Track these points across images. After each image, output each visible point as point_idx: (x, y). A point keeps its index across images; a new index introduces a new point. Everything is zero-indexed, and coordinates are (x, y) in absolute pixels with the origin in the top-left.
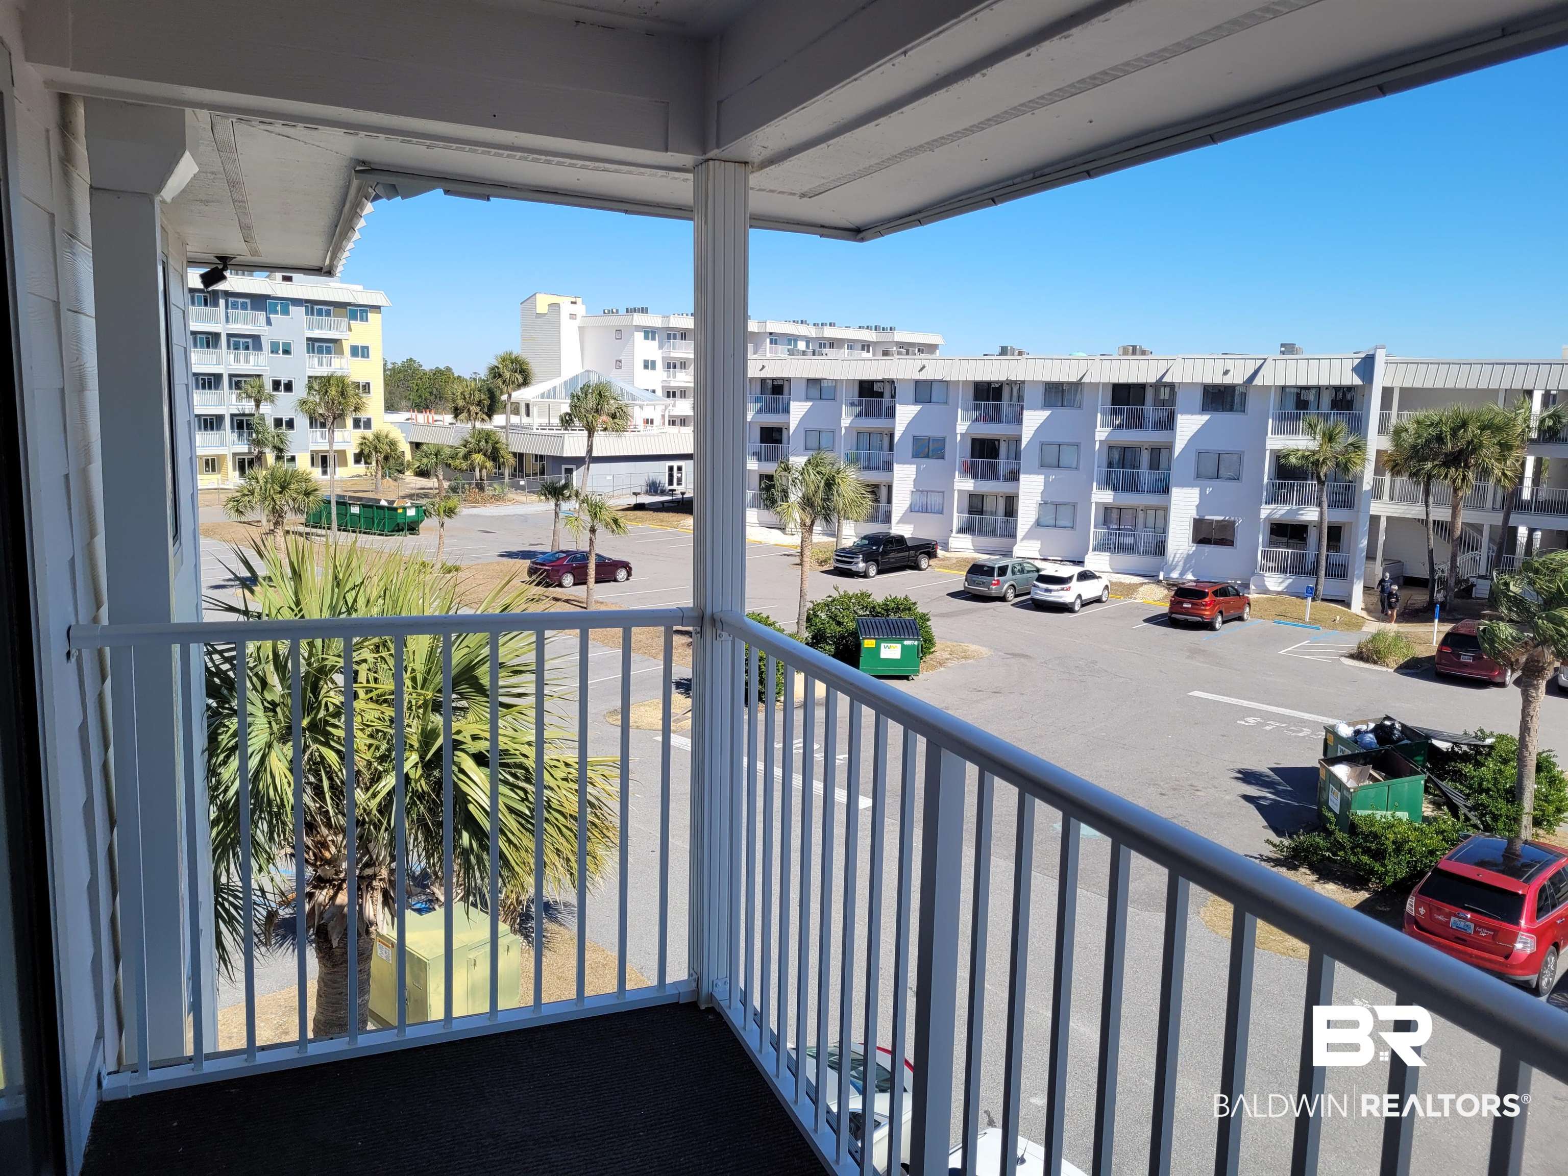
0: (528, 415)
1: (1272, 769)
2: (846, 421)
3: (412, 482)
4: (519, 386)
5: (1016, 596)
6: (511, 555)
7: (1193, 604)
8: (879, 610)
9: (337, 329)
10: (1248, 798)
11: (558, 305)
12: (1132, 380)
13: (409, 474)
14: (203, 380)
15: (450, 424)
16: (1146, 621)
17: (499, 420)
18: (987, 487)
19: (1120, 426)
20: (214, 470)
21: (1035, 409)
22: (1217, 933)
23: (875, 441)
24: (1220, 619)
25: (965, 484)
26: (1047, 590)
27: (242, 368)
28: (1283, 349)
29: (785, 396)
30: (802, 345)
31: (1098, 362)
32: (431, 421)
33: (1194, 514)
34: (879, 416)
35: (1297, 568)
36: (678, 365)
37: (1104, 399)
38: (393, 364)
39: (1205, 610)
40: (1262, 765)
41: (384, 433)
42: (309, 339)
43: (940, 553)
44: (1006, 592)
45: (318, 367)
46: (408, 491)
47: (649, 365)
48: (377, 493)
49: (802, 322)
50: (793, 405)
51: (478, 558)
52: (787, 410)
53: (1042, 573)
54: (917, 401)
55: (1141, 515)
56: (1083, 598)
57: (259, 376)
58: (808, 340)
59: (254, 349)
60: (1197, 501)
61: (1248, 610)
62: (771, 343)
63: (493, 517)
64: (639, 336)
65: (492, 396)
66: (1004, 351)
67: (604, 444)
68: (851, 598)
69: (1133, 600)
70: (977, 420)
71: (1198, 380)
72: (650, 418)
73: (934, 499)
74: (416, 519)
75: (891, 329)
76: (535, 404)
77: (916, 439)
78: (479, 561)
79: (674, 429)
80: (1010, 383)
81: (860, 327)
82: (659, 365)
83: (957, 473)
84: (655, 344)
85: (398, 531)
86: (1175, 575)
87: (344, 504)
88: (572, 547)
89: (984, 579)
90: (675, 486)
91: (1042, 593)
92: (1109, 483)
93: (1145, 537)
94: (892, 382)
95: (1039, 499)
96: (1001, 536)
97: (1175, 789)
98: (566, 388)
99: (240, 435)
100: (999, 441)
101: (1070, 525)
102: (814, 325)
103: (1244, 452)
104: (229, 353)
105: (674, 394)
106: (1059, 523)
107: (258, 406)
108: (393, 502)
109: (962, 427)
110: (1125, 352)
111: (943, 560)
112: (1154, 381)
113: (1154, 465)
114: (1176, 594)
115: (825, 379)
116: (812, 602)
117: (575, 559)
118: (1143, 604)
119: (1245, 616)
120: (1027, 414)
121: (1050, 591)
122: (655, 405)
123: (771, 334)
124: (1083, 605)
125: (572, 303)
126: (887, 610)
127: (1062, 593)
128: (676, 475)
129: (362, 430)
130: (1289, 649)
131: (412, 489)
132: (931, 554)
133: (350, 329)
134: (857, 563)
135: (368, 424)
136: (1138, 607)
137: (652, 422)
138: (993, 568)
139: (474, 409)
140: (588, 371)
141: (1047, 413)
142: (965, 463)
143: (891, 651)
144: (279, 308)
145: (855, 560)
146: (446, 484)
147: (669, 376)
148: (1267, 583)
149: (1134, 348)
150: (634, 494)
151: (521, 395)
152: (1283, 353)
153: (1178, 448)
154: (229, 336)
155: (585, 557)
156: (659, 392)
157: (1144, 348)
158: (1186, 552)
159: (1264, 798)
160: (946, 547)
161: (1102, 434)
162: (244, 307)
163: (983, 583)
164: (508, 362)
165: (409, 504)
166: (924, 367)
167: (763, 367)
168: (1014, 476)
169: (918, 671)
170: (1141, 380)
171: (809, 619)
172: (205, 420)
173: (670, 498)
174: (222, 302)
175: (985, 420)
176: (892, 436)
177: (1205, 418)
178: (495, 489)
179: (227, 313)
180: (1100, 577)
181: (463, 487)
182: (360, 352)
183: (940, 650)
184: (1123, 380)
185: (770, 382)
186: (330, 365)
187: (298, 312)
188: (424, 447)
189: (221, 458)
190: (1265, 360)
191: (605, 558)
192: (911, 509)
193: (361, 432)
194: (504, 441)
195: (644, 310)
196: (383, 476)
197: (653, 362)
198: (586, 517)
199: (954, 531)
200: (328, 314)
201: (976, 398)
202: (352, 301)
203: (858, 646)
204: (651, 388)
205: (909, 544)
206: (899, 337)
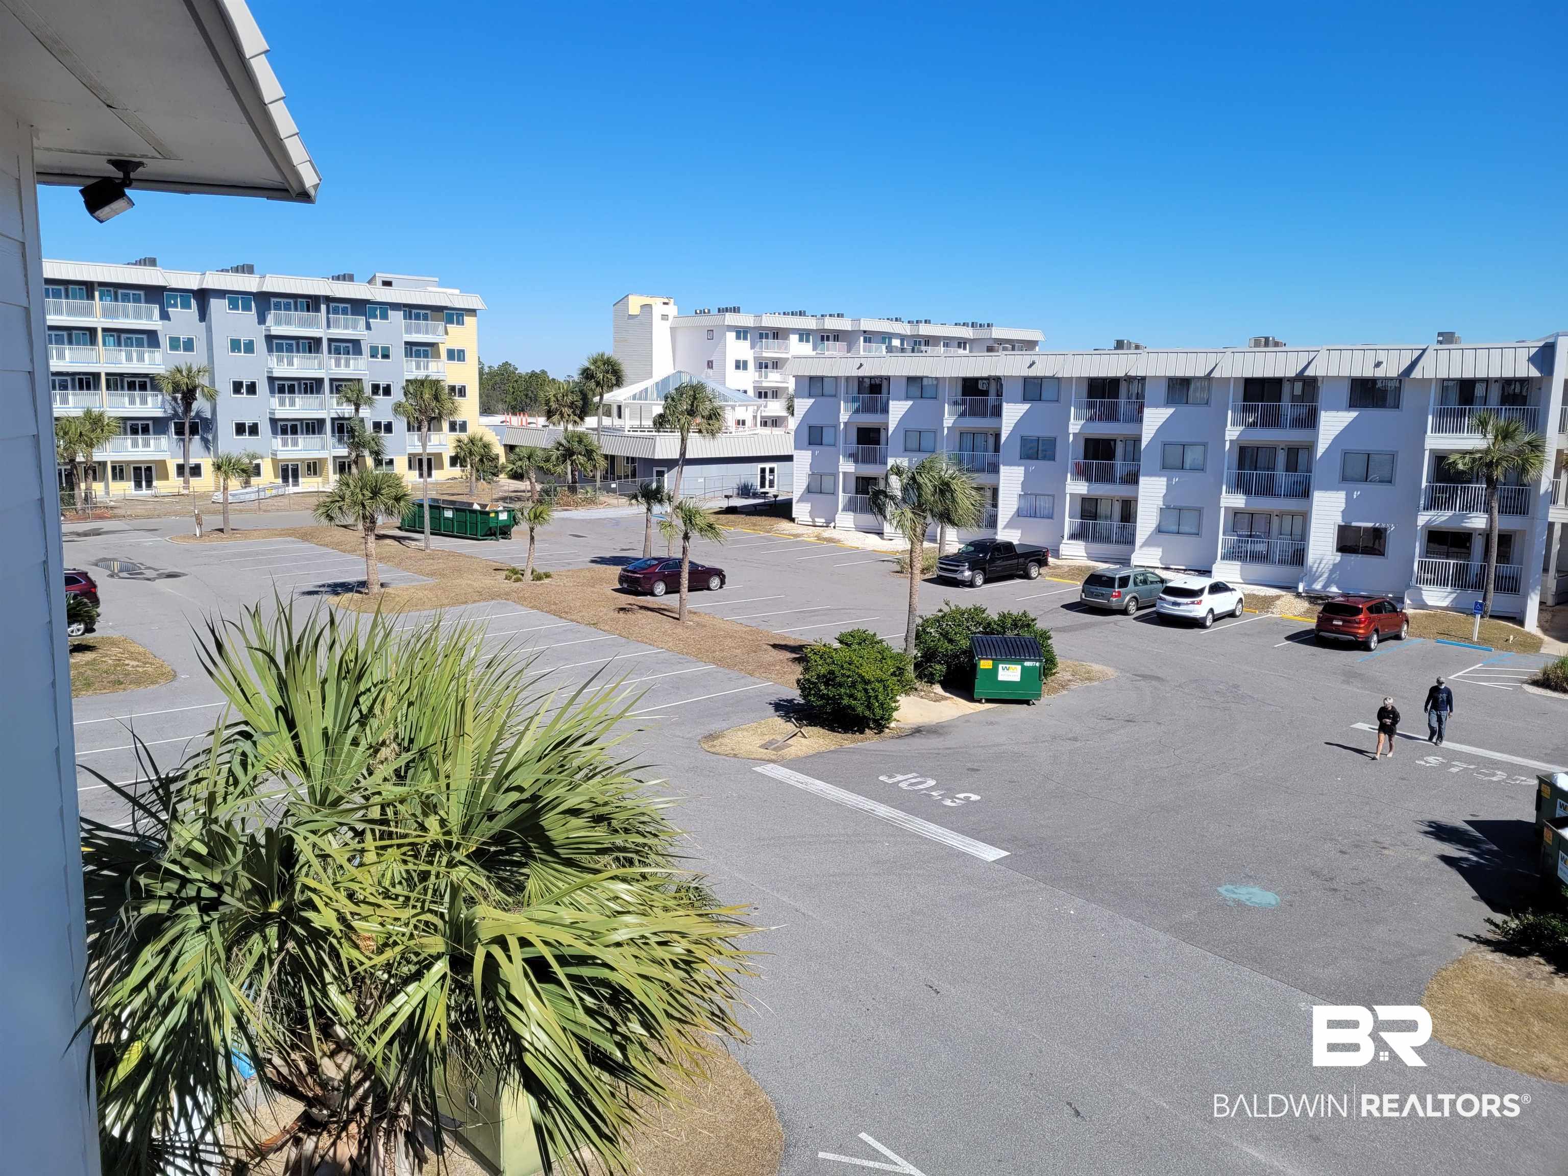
0: (620, 417)
1: (1469, 823)
2: (948, 421)
3: (505, 483)
4: (611, 388)
5: (1138, 609)
6: (603, 561)
7: (1344, 621)
8: (995, 626)
9: (434, 333)
10: (1448, 860)
11: (650, 306)
12: (1269, 374)
13: (503, 478)
14: (306, 384)
15: (543, 426)
16: (1289, 638)
17: (591, 422)
18: (1102, 490)
19: (1254, 425)
20: (315, 473)
21: (1157, 406)
22: (1442, 1042)
23: (979, 440)
24: (1375, 638)
25: (1077, 488)
26: (1175, 604)
27: (343, 372)
28: (1441, 338)
29: (884, 395)
30: (896, 343)
31: (1229, 354)
32: (524, 423)
33: (1340, 521)
34: (984, 415)
35: (1461, 581)
36: (770, 365)
37: (1235, 395)
38: (489, 367)
39: (1360, 628)
40: (1457, 819)
41: (478, 436)
42: (407, 343)
43: (1051, 560)
44: (1127, 605)
45: (413, 370)
46: (501, 494)
47: (740, 365)
48: (471, 496)
49: (897, 320)
50: (892, 404)
51: (569, 564)
52: (885, 410)
53: (1170, 584)
54: (1025, 399)
55: (1275, 521)
56: (1216, 613)
57: (359, 380)
58: (903, 338)
59: (354, 354)
60: (1343, 506)
61: (1405, 627)
62: (865, 341)
63: (583, 520)
64: (731, 336)
65: (585, 398)
66: (1120, 345)
67: (698, 446)
68: (963, 614)
69: (1269, 615)
70: (1091, 419)
71: (1345, 373)
72: (741, 419)
73: (1043, 503)
74: (508, 523)
75: (988, 325)
76: (627, 406)
77: (1024, 441)
78: (570, 567)
79: (767, 431)
80: (1129, 379)
81: (956, 324)
82: (751, 365)
83: (1069, 475)
84: (747, 344)
85: (491, 535)
86: (1318, 586)
87: (438, 508)
88: (663, 554)
89: (1104, 590)
90: (767, 489)
91: (1169, 605)
92: (1241, 485)
93: (1280, 545)
94: (998, 379)
95: (1161, 503)
96: (1117, 542)
97: (1357, 846)
98: (657, 390)
99: (340, 440)
100: (1115, 441)
101: (1194, 530)
102: (909, 322)
103: (1397, 452)
104: (330, 358)
105: (766, 394)
106: (1182, 529)
107: (357, 410)
108: (486, 506)
109: (1075, 426)
110: (1257, 343)
111: (1054, 568)
112: (1293, 375)
113: (1292, 466)
114: (1324, 610)
115: (927, 377)
116: (921, 617)
117: (667, 566)
118: (1281, 619)
119: (1403, 635)
120: (1147, 412)
121: (1178, 604)
122: (747, 406)
123: (865, 332)
124: (1215, 620)
125: (665, 303)
126: (1003, 628)
127: (1192, 607)
128: (768, 477)
129: (458, 433)
130: (1460, 674)
131: (505, 492)
132: (1042, 562)
133: (447, 333)
134: (962, 572)
135: (463, 427)
136: (1278, 623)
137: (744, 423)
138: (1113, 579)
139: (566, 411)
140: (680, 372)
141: (1170, 411)
142: (1077, 464)
143: (1010, 673)
144: (378, 312)
145: (961, 568)
146: (538, 487)
147: (760, 376)
148: (1424, 597)
149: (1267, 339)
150: (726, 497)
151: (613, 396)
152: (1440, 342)
153: (1322, 447)
154: (330, 340)
155: (679, 563)
156: (751, 393)
157: (1276, 339)
158: (1331, 562)
159: (1466, 859)
160: (1057, 555)
161: (1232, 433)
162: (345, 312)
163: (1102, 595)
164: (599, 363)
165: (501, 508)
166: (1034, 363)
167: (861, 365)
168: (1132, 479)
169: (1040, 695)
170: (1279, 374)
171: (918, 636)
172: (307, 424)
173: (762, 501)
174: (323, 307)
175: (1100, 419)
176: (998, 436)
177: (1353, 414)
178: (587, 492)
179: (328, 319)
180: (1233, 590)
181: (555, 490)
182: (456, 355)
183: (1062, 673)
184: (1258, 374)
185: (867, 381)
186: (427, 369)
187: (396, 317)
188: (517, 450)
189: (322, 461)
190: (1424, 350)
191: (698, 566)
192: (1019, 513)
193: (457, 434)
194: (596, 443)
195: (736, 310)
196: (477, 479)
197: (745, 363)
198: (679, 522)
199: (1066, 537)
200: (426, 318)
201: (1091, 394)
202: (449, 304)
203: (974, 667)
204: (742, 388)
205: (1018, 551)
206: (998, 333)
